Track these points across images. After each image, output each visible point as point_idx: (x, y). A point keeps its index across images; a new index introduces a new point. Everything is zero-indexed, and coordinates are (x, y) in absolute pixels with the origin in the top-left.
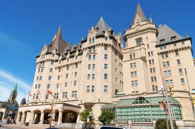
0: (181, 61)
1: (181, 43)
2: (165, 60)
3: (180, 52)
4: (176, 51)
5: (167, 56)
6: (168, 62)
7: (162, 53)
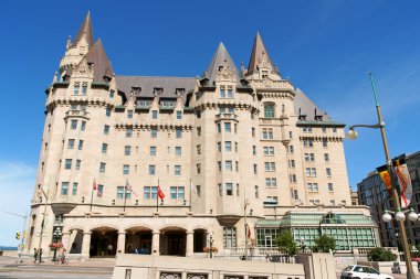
0: (330, 158)
1: (331, 129)
2: (309, 151)
3: (329, 143)
4: (325, 140)
5: (311, 145)
6: (312, 155)
7: (305, 139)
